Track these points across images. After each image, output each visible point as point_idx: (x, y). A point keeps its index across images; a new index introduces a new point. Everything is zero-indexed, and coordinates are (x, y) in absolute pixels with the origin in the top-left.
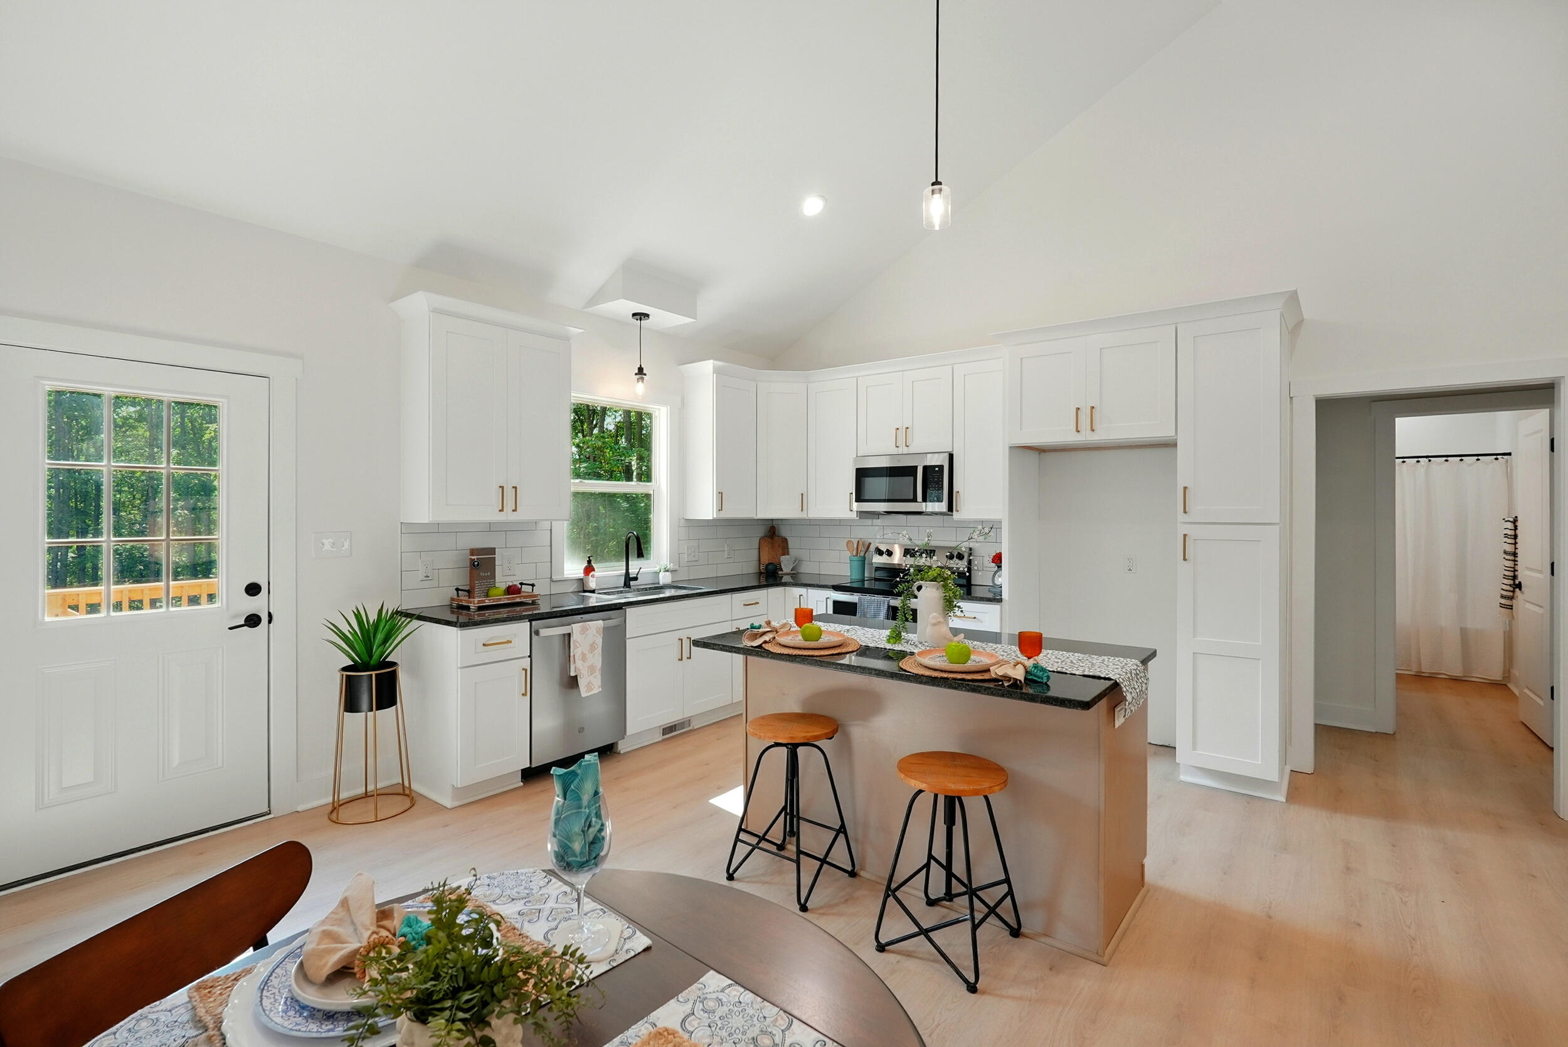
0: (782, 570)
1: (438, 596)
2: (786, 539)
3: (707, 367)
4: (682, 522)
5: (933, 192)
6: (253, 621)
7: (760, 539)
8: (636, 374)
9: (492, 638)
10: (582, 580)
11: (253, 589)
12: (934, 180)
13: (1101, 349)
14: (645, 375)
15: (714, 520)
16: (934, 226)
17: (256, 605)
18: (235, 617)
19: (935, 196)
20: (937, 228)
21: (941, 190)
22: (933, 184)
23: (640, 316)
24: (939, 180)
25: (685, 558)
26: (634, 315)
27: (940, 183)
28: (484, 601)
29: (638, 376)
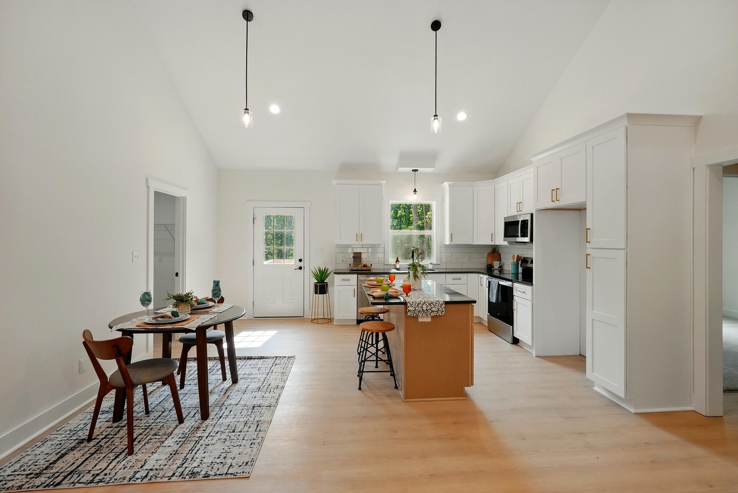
0: (494, 268)
1: (345, 267)
2: (500, 254)
3: (446, 184)
4: (443, 246)
5: (434, 119)
6: (300, 268)
7: (488, 254)
8: (413, 192)
9: (345, 278)
10: (395, 265)
11: (300, 260)
12: (435, 114)
13: (561, 158)
14: (417, 192)
15: (449, 245)
16: (435, 131)
17: (301, 264)
18: (297, 267)
19: (435, 120)
20: (436, 132)
21: (437, 118)
22: (434, 116)
23: (415, 171)
24: (437, 114)
25: (444, 260)
26: (413, 170)
27: (437, 116)
28: (353, 268)
29: (414, 193)
